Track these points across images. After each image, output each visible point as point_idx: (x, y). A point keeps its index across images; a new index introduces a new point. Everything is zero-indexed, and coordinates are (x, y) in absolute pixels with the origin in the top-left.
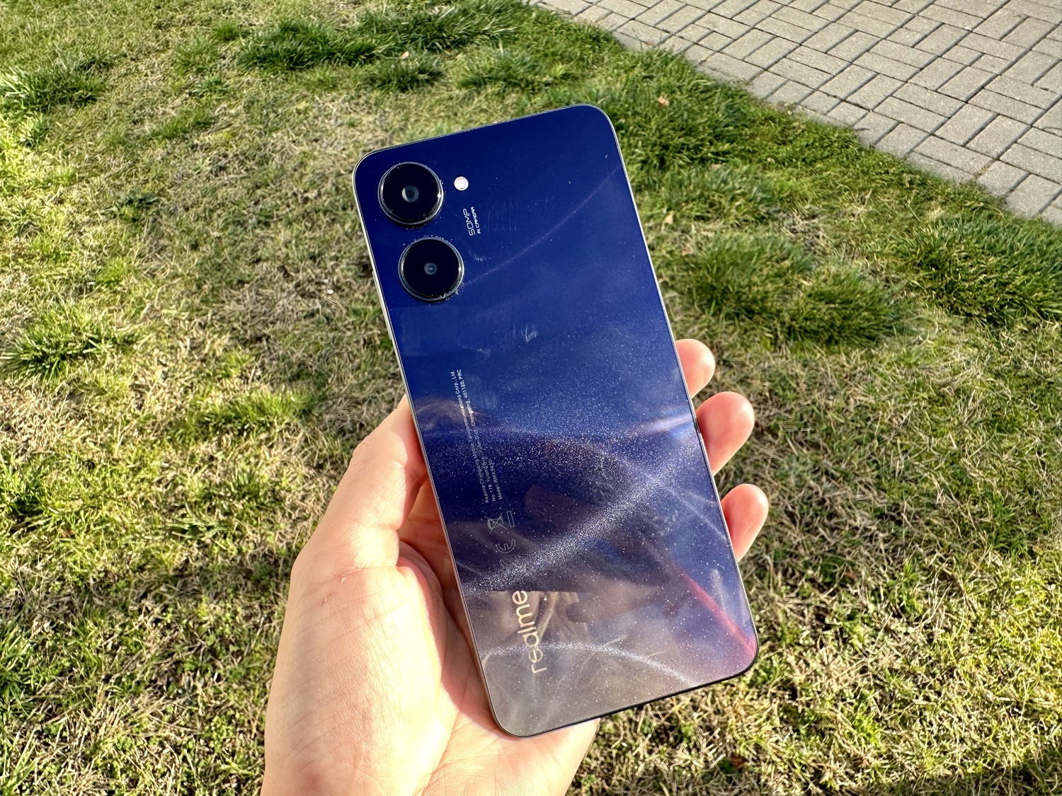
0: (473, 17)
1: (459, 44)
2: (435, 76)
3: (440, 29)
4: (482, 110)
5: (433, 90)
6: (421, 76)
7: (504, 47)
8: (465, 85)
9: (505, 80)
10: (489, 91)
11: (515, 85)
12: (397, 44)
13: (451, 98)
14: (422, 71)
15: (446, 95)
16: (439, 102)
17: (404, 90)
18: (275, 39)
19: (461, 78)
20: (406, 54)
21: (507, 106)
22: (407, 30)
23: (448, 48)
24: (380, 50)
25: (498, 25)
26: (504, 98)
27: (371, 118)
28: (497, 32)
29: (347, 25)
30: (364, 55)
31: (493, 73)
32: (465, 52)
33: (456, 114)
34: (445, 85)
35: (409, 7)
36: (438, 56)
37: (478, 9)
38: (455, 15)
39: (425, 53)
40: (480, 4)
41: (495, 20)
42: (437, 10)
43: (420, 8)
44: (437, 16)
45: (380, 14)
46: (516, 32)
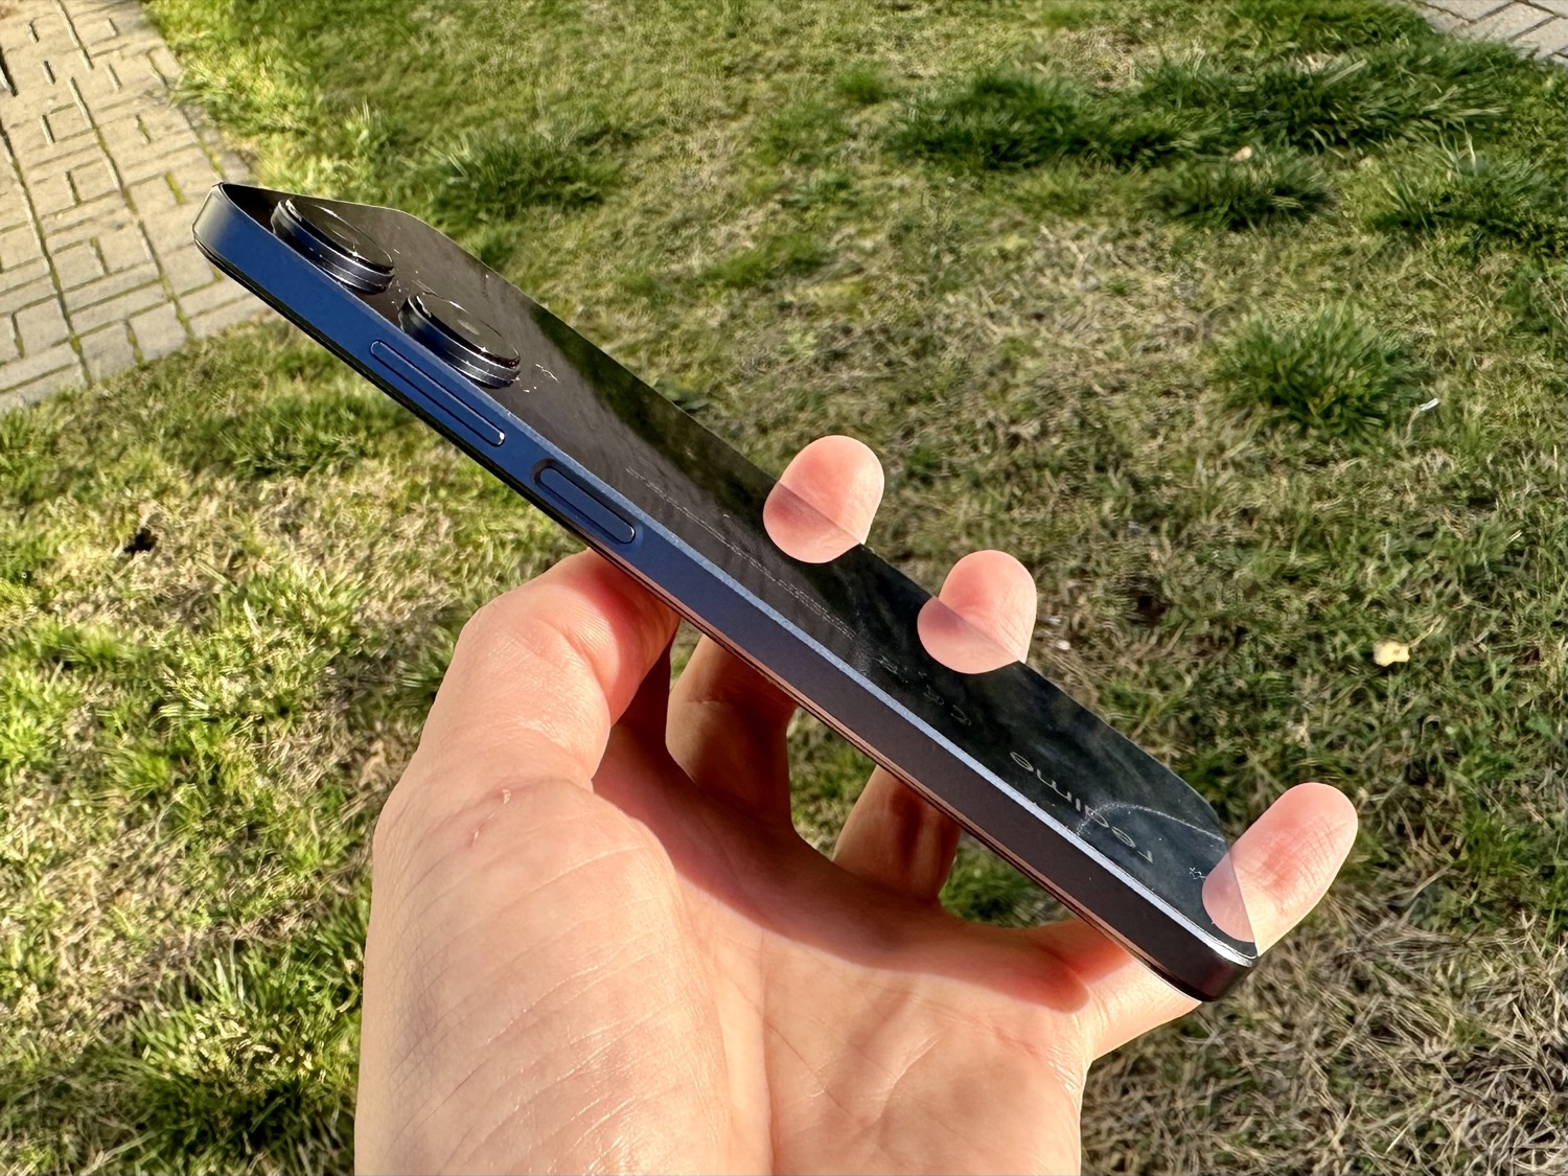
0: (1401, 82)
1: (1367, 137)
2: (1313, 202)
3: (1326, 103)
4: (1423, 284)
5: (1306, 231)
6: (1282, 202)
7: (1476, 148)
8: (1382, 224)
9: (1481, 222)
10: (1442, 242)
11: (1506, 232)
12: (1226, 131)
13: (1347, 251)
14: (1282, 191)
15: (1336, 244)
16: (1322, 258)
17: (1238, 225)
18: (963, 106)
19: (1372, 211)
20: (1247, 152)
21: (1487, 278)
22: (1248, 102)
23: (1341, 143)
24: (1190, 139)
25: (1464, 100)
26: (1476, 260)
27: (1161, 281)
28: (1459, 115)
29: (1115, 86)
30: (1153, 148)
31: (1455, 204)
32: (1380, 155)
33: (1359, 287)
34: (1333, 222)
35: (1249, 54)
36: (1315, 160)
37: (1412, 64)
38: (1361, 76)
39: (1291, 151)
40: (1418, 56)
41: (1454, 89)
42: (1315, 64)
43: (1272, 58)
44: (1319, 77)
45: (1187, 66)
46: (1504, 119)
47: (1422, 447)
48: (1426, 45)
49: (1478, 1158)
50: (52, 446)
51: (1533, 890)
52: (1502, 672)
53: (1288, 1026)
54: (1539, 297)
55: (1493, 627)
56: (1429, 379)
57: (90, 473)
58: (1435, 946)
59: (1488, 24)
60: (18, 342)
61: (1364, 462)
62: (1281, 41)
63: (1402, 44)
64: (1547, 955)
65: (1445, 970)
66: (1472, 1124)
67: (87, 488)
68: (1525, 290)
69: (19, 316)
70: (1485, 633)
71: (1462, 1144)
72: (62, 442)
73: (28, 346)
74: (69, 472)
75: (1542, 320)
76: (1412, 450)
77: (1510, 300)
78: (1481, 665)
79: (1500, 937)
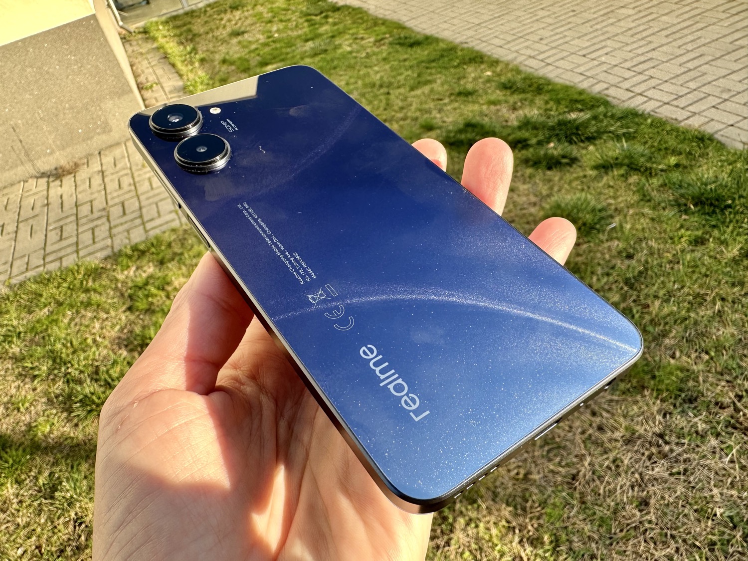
0: (602, 121)
1: (591, 139)
2: (573, 161)
3: (577, 128)
4: (610, 186)
5: (572, 170)
6: (565, 161)
7: (626, 142)
8: (596, 167)
9: (628, 166)
10: (616, 173)
11: (636, 170)
12: (545, 138)
13: (585, 176)
14: (564, 157)
15: (581, 174)
16: (577, 178)
17: (550, 168)
18: (460, 131)
19: (593, 163)
20: (552, 145)
21: (630, 184)
22: (552, 128)
23: (582, 141)
24: (534, 141)
25: (622, 127)
26: (627, 179)
27: (526, 187)
28: (620, 132)
29: (509, 124)
30: (522, 143)
31: (619, 161)
32: (595, 145)
33: (589, 187)
34: (580, 167)
35: (552, 113)
36: (574, 147)
37: (605, 115)
38: (589, 120)
39: (566, 144)
40: (607, 112)
41: (619, 124)
42: (573, 116)
43: (560, 114)
44: (575, 120)
45: (533, 117)
46: (635, 132)
47: (610, 239)
48: (609, 109)
49: (633, 470)
50: (169, 245)
51: (649, 383)
52: (637, 312)
53: (571, 427)
54: (647, 191)
55: (634, 297)
56: (612, 217)
57: (182, 254)
58: (617, 401)
59: (629, 102)
60: (158, 212)
61: (592, 245)
62: (562, 109)
63: (602, 109)
64: (654, 403)
65: (621, 408)
66: (631, 458)
67: (181, 259)
68: (642, 188)
69: (159, 204)
70: (632, 299)
71: (627, 466)
72: (173, 244)
73: (162, 213)
74: (175, 254)
75: (648, 198)
76: (607, 240)
77: (638, 191)
78: (631, 310)
79: (639, 398)
